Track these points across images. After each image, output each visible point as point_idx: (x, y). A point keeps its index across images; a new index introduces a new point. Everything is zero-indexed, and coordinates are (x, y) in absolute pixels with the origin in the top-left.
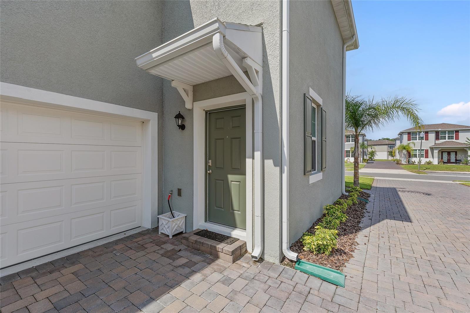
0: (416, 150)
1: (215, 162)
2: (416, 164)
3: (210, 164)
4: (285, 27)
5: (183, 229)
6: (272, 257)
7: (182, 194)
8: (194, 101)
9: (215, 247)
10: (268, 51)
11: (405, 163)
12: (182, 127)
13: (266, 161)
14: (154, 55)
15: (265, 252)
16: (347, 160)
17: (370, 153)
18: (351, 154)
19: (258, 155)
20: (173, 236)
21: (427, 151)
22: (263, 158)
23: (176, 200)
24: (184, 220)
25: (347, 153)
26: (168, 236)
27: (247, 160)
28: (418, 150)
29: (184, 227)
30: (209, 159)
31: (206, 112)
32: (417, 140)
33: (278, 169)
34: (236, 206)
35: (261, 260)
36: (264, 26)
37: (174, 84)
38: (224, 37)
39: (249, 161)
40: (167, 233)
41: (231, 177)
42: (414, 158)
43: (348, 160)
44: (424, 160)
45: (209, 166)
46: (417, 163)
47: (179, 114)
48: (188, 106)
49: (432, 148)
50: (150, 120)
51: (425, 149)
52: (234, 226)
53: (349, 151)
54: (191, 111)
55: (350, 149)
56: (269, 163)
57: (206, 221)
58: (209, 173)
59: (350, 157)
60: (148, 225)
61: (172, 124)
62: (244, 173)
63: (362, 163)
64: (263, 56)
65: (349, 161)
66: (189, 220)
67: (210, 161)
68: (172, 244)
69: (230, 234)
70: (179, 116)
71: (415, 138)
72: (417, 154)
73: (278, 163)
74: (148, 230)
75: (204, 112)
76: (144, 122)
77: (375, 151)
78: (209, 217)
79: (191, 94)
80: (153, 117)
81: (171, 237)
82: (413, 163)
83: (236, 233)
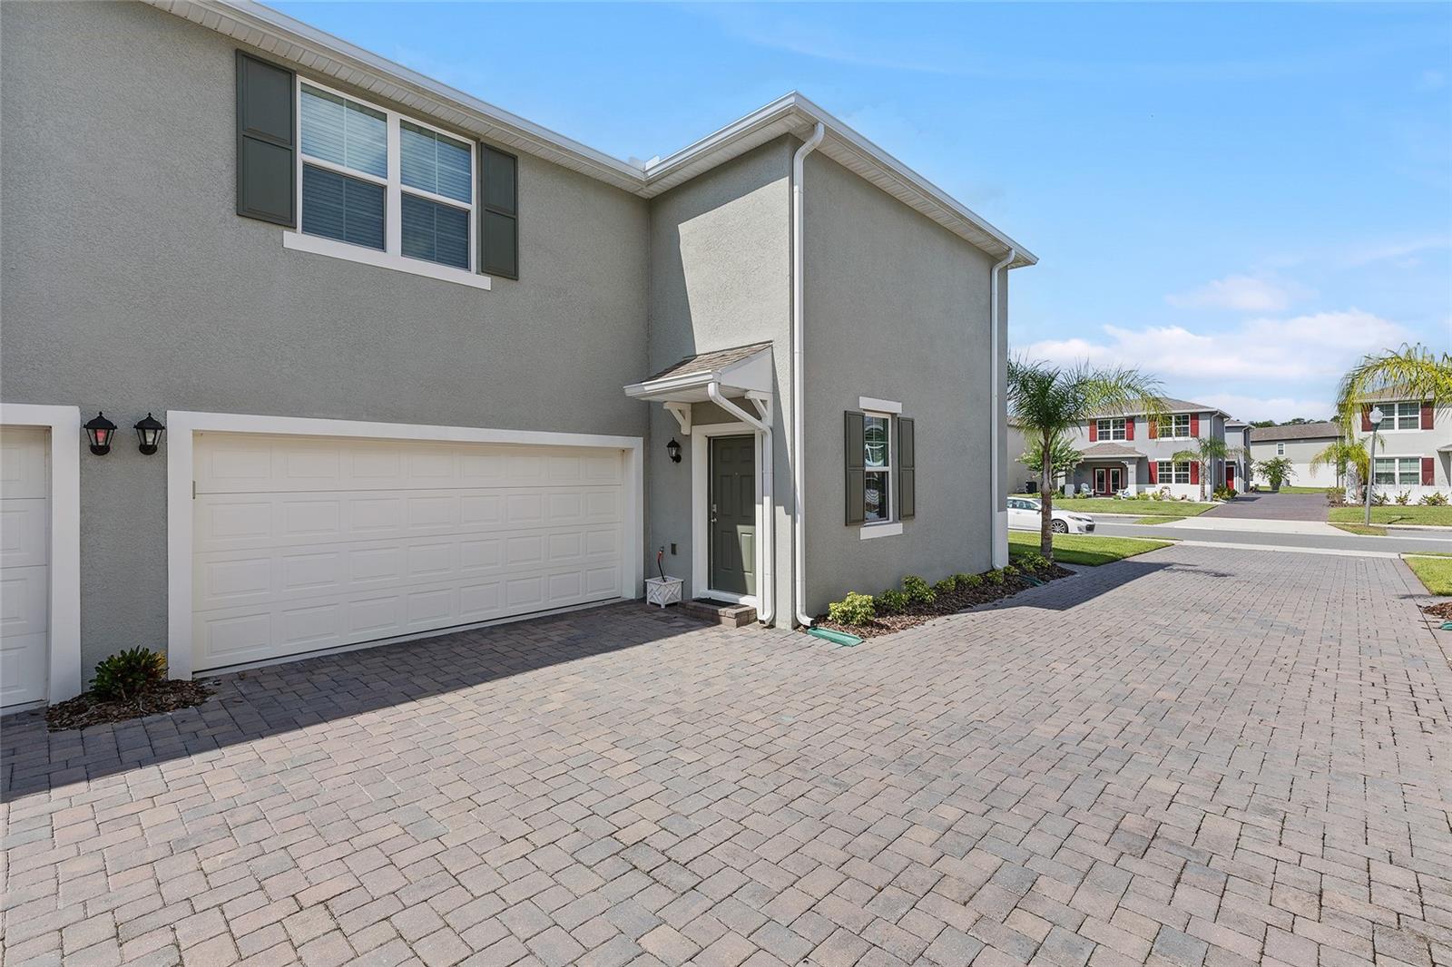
0: (1392, 460)
1: (720, 507)
2: (1388, 503)
3: (715, 510)
4: (796, 350)
5: (679, 599)
6: (784, 623)
7: (677, 551)
8: (692, 425)
9: (717, 611)
10: (778, 375)
11: (1354, 502)
12: (677, 459)
13: (777, 508)
14: (646, 388)
15: (777, 617)
16: (1161, 492)
17: (1269, 466)
18: (1174, 473)
19: (767, 500)
20: (667, 606)
21: (1428, 465)
22: (774, 504)
23: (669, 560)
24: (680, 586)
25: (1161, 470)
26: (660, 606)
27: (757, 506)
28: (1397, 461)
29: (680, 596)
30: (714, 503)
31: (709, 439)
32: (1393, 428)
33: (790, 517)
34: (746, 566)
35: (771, 626)
36: (774, 344)
37: (666, 406)
38: (719, 384)
39: (758, 508)
40: (658, 602)
41: (740, 528)
42: (1383, 485)
43: (1166, 491)
44: (1417, 493)
45: (714, 513)
46: (1393, 502)
47: (673, 441)
48: (685, 431)
49: (1448, 453)
50: (632, 449)
51: (1423, 456)
52: (744, 592)
53: (1169, 464)
54: (689, 437)
55: (1169, 459)
56: (780, 510)
57: (709, 588)
58: (714, 523)
59: (1170, 481)
60: (630, 594)
61: (664, 454)
62: (754, 524)
63: (1209, 499)
64: (774, 380)
65: (1168, 494)
66: (686, 586)
67: (715, 506)
68: (666, 612)
69: (738, 600)
70: (673, 444)
71: (1389, 422)
72: (1393, 474)
73: (791, 511)
74: (632, 600)
75: (706, 439)
76: (624, 452)
77: (1286, 461)
78: (714, 583)
79: (688, 415)
80: (637, 443)
81: (663, 607)
82: (1381, 502)
83: (744, 600)
